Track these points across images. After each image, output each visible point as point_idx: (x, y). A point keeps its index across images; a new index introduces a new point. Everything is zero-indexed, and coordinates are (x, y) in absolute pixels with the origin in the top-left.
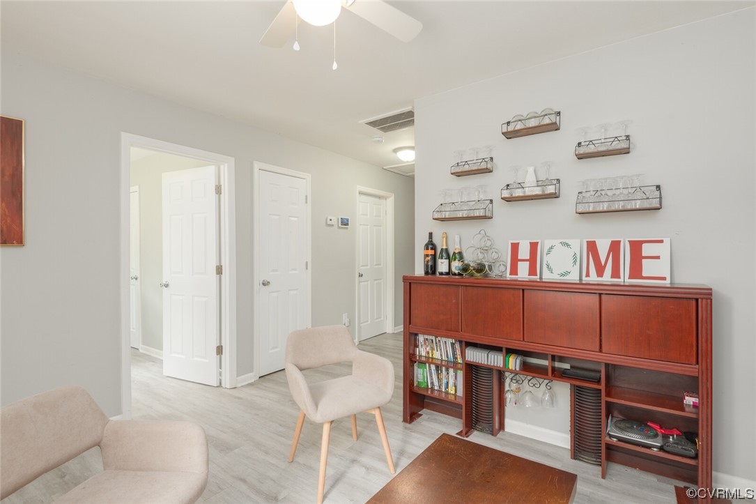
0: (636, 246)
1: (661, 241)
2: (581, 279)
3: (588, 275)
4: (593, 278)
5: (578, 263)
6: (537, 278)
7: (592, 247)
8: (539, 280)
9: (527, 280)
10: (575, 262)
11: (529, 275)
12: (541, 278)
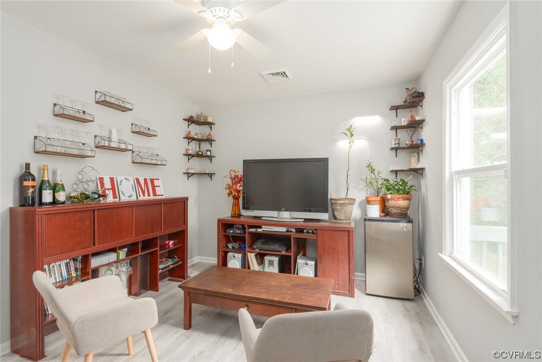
0: (152, 180)
1: (159, 179)
2: (137, 198)
3: (140, 196)
4: (142, 198)
5: (134, 190)
6: (117, 200)
7: (137, 180)
8: (118, 201)
9: (112, 202)
10: (133, 189)
11: (114, 198)
12: (120, 200)
